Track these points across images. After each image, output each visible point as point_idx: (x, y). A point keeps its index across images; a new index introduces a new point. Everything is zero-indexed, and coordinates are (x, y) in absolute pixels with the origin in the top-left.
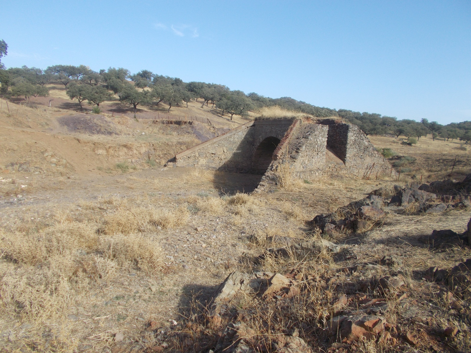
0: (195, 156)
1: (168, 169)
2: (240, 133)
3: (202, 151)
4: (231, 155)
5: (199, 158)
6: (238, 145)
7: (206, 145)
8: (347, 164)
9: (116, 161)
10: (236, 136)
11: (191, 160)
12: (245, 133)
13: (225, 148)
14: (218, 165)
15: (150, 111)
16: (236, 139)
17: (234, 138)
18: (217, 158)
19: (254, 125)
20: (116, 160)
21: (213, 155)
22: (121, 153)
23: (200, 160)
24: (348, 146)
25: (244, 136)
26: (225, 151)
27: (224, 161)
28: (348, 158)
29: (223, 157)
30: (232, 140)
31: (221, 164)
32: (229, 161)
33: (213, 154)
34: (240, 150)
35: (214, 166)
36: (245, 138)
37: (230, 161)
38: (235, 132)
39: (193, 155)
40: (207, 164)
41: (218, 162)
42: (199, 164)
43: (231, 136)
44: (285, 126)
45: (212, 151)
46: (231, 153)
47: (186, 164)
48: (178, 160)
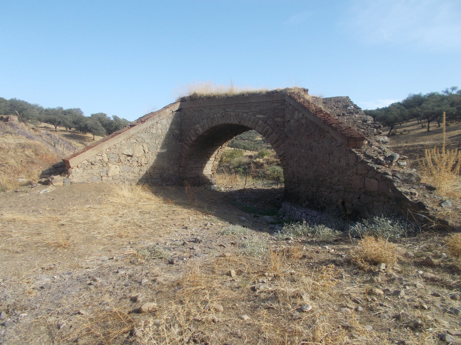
0: (102, 161)
2: (164, 121)
3: (113, 151)
4: (155, 158)
5: (109, 164)
6: (162, 141)
7: (120, 140)
10: (159, 126)
11: (96, 169)
12: (170, 121)
13: (145, 145)
14: (137, 175)
16: (160, 131)
17: (157, 130)
18: (135, 164)
19: (179, 110)
21: (129, 158)
23: (110, 168)
25: (168, 126)
26: (147, 151)
27: (145, 169)
29: (143, 161)
30: (154, 132)
31: (143, 173)
32: (151, 167)
33: (129, 156)
34: (164, 148)
35: (131, 176)
36: (170, 129)
37: (153, 168)
38: (158, 119)
39: (98, 158)
40: (122, 174)
41: (137, 170)
42: (110, 175)
43: (153, 125)
44: (259, 105)
45: (127, 150)
46: (154, 154)
47: (88, 177)
48: (73, 170)
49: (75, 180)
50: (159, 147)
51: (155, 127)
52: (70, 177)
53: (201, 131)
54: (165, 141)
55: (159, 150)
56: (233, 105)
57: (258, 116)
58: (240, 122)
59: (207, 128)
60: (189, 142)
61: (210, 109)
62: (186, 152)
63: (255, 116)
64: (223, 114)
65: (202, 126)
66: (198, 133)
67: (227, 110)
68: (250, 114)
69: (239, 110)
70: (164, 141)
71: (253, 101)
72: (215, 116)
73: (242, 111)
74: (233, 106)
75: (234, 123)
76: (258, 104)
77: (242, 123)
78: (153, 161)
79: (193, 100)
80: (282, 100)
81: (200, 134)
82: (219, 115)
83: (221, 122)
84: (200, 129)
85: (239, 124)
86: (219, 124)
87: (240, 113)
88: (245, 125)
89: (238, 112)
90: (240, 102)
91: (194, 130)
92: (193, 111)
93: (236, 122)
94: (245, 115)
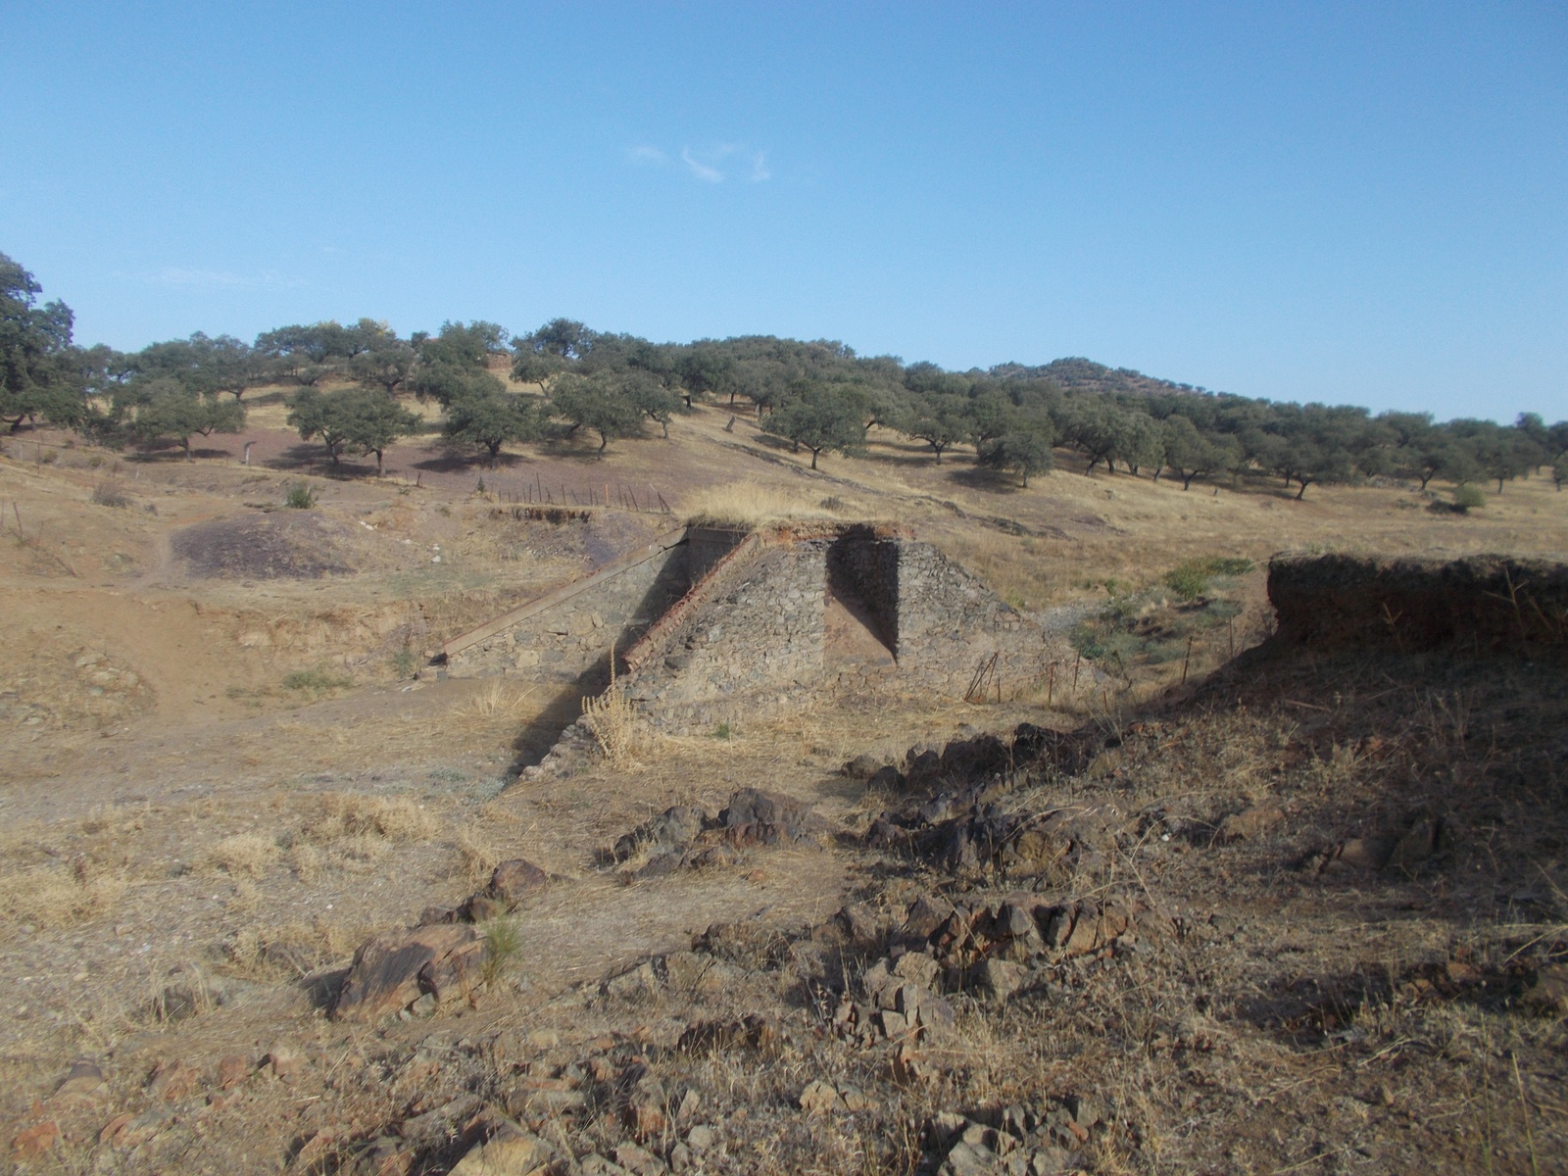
0: (505, 644)
1: (422, 686)
2: (643, 568)
3: (525, 628)
4: (619, 634)
5: (518, 650)
6: (637, 604)
7: (538, 609)
8: (902, 662)
9: (296, 664)
10: (628, 577)
11: (492, 657)
12: (659, 568)
13: (595, 614)
15: (542, 458)
16: (631, 586)
17: (624, 585)
18: (572, 647)
19: (684, 542)
20: (295, 660)
21: (562, 637)
22: (312, 640)
23: (519, 655)
24: (902, 609)
25: (655, 576)
26: (600, 623)
28: (906, 643)
29: (592, 641)
30: (618, 589)
31: (589, 663)
33: (559, 634)
34: (644, 617)
35: (565, 668)
36: (658, 580)
38: (625, 566)
39: (496, 641)
40: (543, 664)
41: (577, 656)
42: (519, 666)
43: (614, 577)
45: (556, 626)
47: (478, 670)
48: (452, 659)
49: (456, 674)
50: (630, 615)
51: (619, 581)
52: (448, 669)
54: (646, 602)
55: (629, 621)
70: (642, 603)
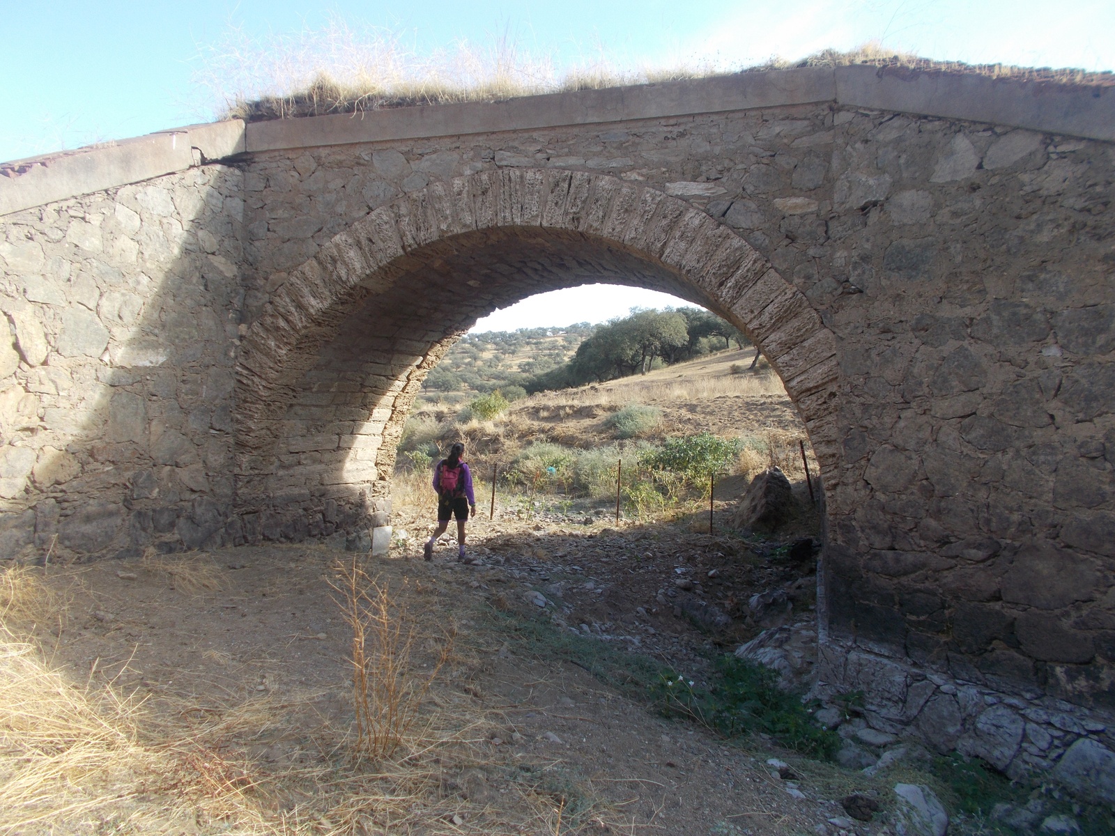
2: (154, 200)
12: (190, 206)
16: (126, 244)
19: (243, 158)
29: (10, 411)
34: (154, 346)
44: (682, 135)
46: (88, 373)
51: (95, 219)
53: (356, 266)
54: (159, 306)
55: (120, 355)
56: (535, 135)
57: (677, 188)
58: (576, 219)
59: (393, 249)
60: (287, 321)
61: (409, 156)
62: (273, 375)
63: (663, 189)
64: (485, 177)
65: (364, 242)
66: (343, 273)
67: (506, 157)
68: (634, 176)
69: (572, 161)
71: (652, 111)
72: (439, 188)
73: (591, 163)
74: (535, 141)
75: (545, 224)
76: (676, 130)
77: (591, 222)
78: (82, 415)
79: (312, 115)
80: (816, 104)
81: (354, 280)
82: (457, 182)
83: (468, 219)
84: (352, 254)
85: (571, 227)
86: (457, 230)
87: (578, 175)
88: (606, 232)
89: (564, 169)
90: (579, 120)
91: (320, 263)
92: (314, 165)
93: (554, 217)
94: (605, 182)
